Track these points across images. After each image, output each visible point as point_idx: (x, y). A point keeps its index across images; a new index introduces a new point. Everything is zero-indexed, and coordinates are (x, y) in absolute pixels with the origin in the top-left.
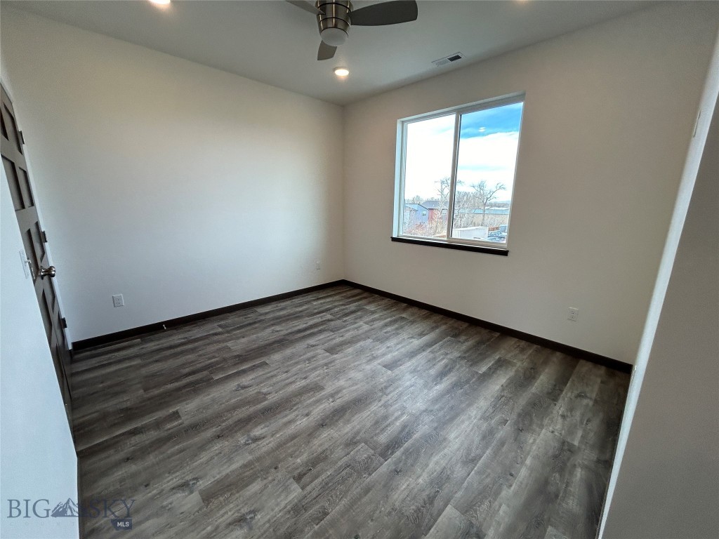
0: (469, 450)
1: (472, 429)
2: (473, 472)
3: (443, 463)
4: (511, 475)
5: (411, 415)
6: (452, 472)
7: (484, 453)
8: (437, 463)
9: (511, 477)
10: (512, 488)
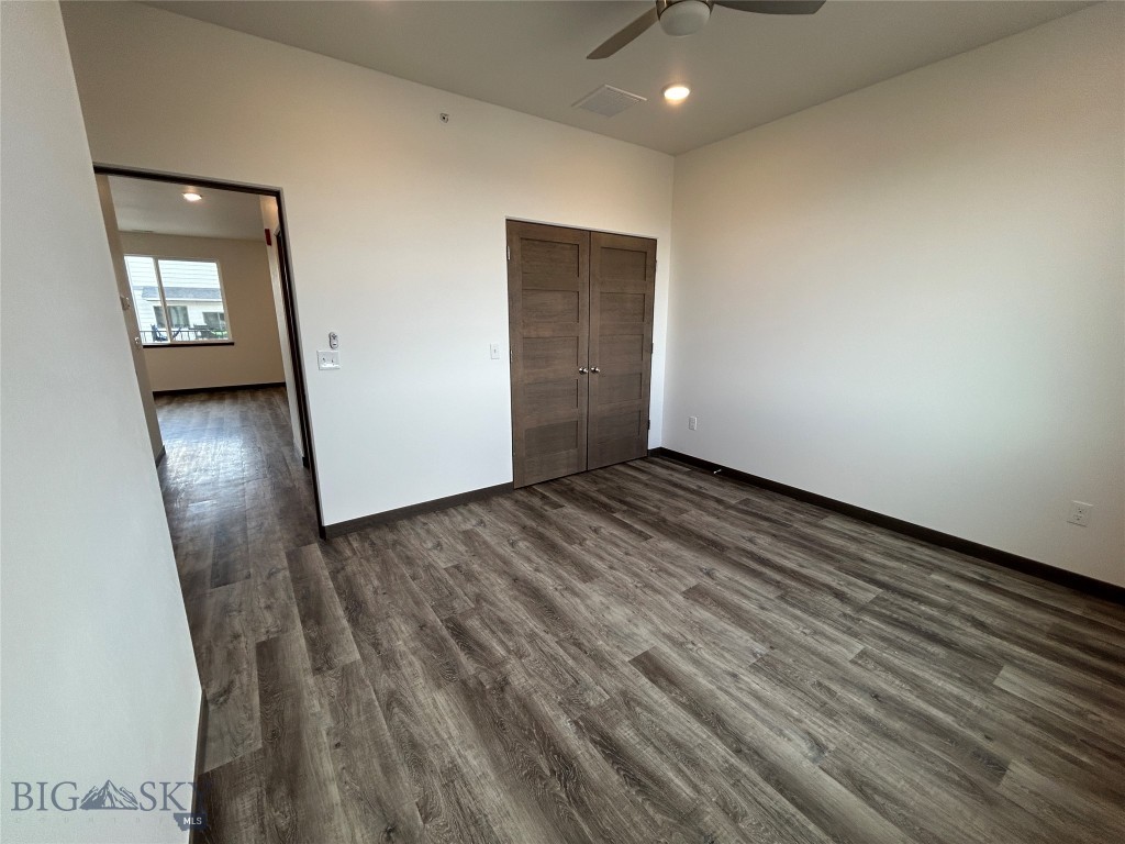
0: (407, 710)
1: (437, 733)
2: (374, 697)
3: (407, 671)
4: (338, 745)
5: (503, 662)
6: (389, 675)
7: (390, 728)
8: (411, 664)
9: (336, 742)
10: (324, 733)
